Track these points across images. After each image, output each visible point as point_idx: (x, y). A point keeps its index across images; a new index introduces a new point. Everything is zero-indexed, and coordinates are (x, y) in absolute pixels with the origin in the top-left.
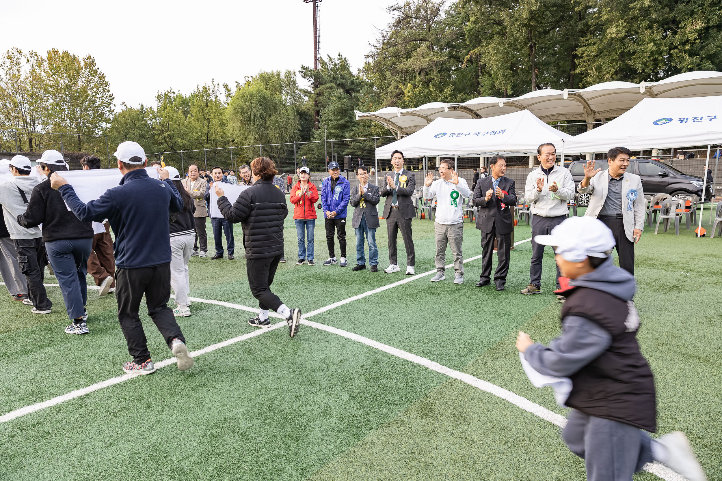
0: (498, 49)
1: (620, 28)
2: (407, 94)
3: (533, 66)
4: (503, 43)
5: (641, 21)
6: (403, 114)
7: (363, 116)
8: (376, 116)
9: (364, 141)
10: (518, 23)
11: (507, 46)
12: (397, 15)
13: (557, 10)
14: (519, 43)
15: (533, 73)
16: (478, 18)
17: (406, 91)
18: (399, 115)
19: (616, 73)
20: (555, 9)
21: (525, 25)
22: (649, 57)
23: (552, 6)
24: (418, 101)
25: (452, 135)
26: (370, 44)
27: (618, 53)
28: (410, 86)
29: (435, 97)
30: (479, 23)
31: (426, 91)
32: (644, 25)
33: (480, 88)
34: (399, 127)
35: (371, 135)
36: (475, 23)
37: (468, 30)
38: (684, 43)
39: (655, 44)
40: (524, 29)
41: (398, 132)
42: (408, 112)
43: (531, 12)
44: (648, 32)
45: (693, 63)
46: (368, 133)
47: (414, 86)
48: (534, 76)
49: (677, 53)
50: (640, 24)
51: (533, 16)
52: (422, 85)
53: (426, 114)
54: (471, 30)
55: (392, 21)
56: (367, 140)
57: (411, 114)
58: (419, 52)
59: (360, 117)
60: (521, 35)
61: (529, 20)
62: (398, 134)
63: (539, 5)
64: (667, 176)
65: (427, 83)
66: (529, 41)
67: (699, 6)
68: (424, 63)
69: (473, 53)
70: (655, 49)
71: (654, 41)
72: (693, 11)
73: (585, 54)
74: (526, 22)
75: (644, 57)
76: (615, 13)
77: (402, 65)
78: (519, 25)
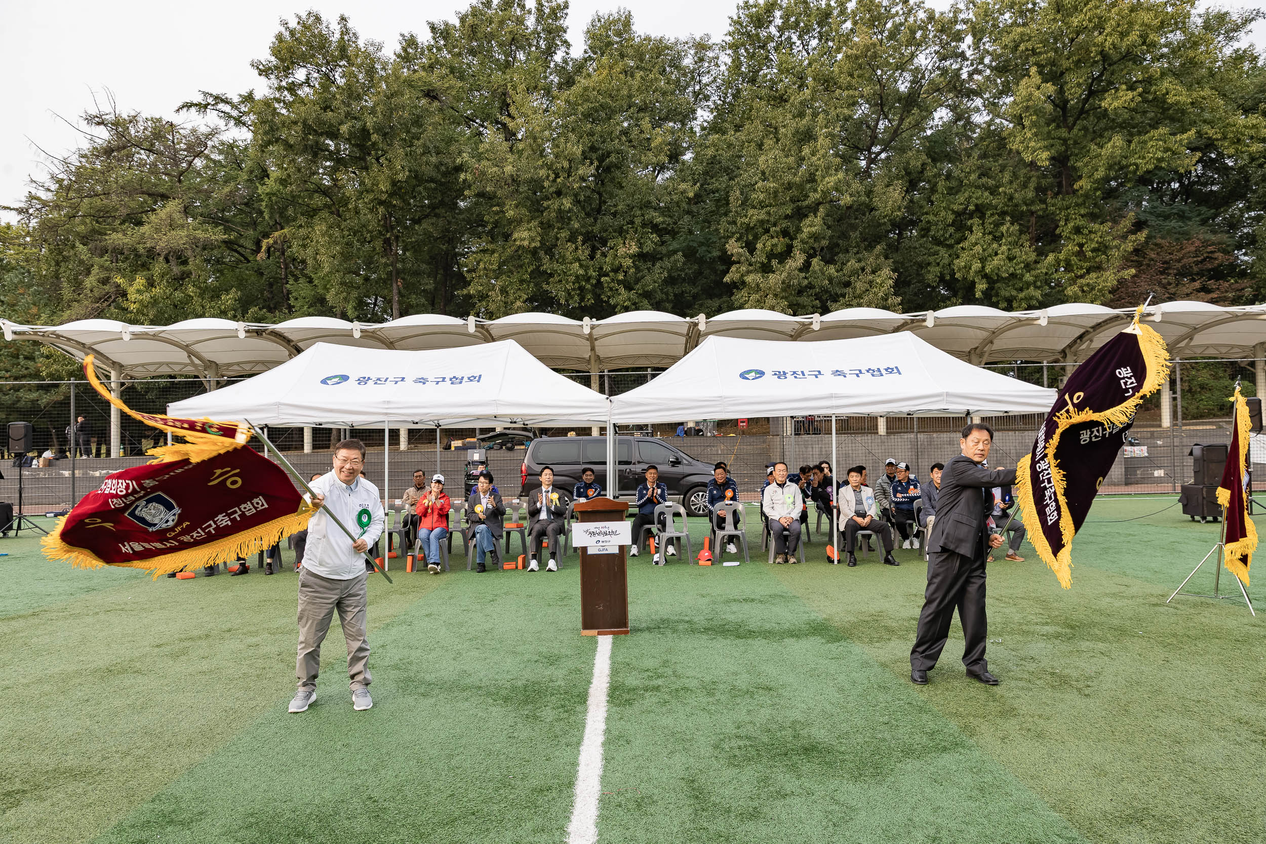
0: (330, 236)
1: (533, 234)
2: (132, 296)
3: (394, 273)
4: (339, 227)
5: (559, 229)
6: (136, 336)
7: (23, 333)
8: (58, 336)
9: (17, 389)
10: (371, 196)
11: (346, 233)
12: (103, 134)
13: (435, 189)
14: (369, 231)
15: (395, 286)
16: (289, 176)
17: (131, 290)
18: (127, 337)
19: (530, 300)
20: (433, 185)
21: (381, 203)
22: (574, 283)
23: (427, 181)
24: (161, 312)
25: (363, 381)
26: (32, 181)
27: (529, 270)
28: (140, 281)
29: (199, 309)
30: (291, 184)
31: (178, 295)
32: (563, 235)
33: (292, 302)
34: (114, 363)
35: (36, 375)
36: (283, 182)
37: (267, 194)
38: (616, 270)
39: (581, 266)
40: (381, 210)
41: (113, 375)
42: (147, 334)
43: (394, 183)
44: (571, 246)
45: (629, 299)
46: (26, 372)
47: (151, 284)
48: (395, 291)
49: (608, 283)
50: (557, 233)
51: (396, 188)
52: (167, 282)
53: (187, 339)
54: (274, 194)
55: (86, 146)
56: (24, 386)
57: (155, 337)
58: (164, 217)
59: (15, 333)
60: (371, 219)
61: (391, 195)
62: (113, 379)
63: (407, 173)
64: (679, 463)
65: (180, 280)
66: (387, 232)
67: (628, 223)
68: (179, 238)
69: (280, 236)
70: (581, 272)
71: (579, 260)
72: (621, 228)
73: (482, 265)
74: (384, 197)
75: (567, 282)
76: (524, 211)
77: (120, 235)
78: (372, 201)
